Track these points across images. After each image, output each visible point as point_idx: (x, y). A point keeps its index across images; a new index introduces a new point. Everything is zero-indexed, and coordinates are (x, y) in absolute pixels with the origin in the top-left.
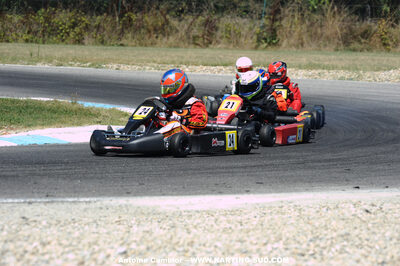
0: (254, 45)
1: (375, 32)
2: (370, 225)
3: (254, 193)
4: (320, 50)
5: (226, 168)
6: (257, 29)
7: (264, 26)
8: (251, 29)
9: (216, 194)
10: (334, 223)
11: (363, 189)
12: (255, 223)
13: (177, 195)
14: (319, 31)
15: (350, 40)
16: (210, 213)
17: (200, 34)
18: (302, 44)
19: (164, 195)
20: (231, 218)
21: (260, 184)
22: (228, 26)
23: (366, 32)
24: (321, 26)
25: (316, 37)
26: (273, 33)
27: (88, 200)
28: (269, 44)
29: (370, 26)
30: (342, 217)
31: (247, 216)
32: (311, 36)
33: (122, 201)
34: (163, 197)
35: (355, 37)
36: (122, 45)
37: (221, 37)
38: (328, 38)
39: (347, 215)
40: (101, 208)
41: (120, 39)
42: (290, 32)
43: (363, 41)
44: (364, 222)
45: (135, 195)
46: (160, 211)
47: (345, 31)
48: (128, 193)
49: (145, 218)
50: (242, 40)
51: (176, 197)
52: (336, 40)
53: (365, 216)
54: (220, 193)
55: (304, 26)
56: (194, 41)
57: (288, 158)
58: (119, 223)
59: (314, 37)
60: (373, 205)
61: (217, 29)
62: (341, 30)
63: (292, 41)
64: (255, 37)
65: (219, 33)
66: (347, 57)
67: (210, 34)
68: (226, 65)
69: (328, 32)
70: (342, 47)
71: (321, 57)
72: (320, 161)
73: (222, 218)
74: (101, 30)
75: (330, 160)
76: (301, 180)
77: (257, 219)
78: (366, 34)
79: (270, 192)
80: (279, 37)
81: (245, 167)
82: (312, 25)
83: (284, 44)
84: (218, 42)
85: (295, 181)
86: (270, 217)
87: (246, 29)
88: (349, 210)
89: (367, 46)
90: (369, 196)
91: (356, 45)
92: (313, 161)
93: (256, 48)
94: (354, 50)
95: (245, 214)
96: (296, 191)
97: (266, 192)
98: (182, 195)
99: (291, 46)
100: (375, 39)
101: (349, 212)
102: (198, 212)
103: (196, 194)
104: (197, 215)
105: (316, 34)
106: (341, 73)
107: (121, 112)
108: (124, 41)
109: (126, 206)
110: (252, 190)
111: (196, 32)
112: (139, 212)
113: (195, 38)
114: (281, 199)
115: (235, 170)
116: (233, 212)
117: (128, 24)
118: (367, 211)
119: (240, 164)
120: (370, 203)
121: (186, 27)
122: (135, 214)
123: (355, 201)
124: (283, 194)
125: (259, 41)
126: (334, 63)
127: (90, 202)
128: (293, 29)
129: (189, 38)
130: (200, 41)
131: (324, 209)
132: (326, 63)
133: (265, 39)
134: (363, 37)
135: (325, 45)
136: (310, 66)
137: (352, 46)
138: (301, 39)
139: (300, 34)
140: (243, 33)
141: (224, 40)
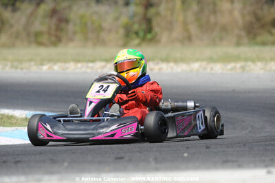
0: (121, 42)
6: (124, 20)
7: (134, 16)
8: (117, 19)
14: (212, 19)
17: (44, 28)
18: (189, 38)
22: (82, 17)
24: (215, 12)
28: (144, 39)
32: (201, 27)
37: (75, 33)
38: (224, 29)
43: (274, 31)
47: (248, 18)
50: (103, 35)
52: (237, 31)
56: (36, 39)
59: (206, 27)
61: (67, 21)
63: (175, 34)
64: (122, 31)
65: (71, 27)
67: (59, 29)
69: (224, 19)
70: (245, 40)
80: (156, 29)
83: (164, 38)
84: (71, 40)
99: (173, 42)
105: (208, 23)
111: (38, 26)
113: (37, 34)
121: (23, 20)
128: (175, 17)
129: (28, 35)
130: (44, 39)
133: (137, 33)
135: (221, 39)
138: (187, 30)
139: (185, 23)
140: (106, 25)
141: (79, 37)
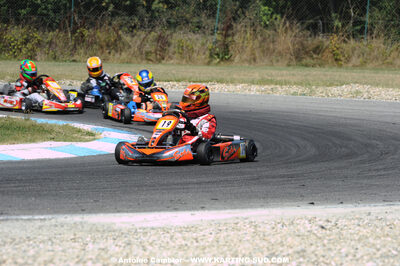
0: (207, 61)
1: (327, 47)
2: (326, 242)
3: (209, 209)
4: (272, 65)
5: (181, 184)
6: (209, 45)
7: (216, 42)
8: (203, 45)
9: (171, 211)
10: (289, 239)
11: (318, 204)
12: (210, 240)
13: (132, 212)
14: (271, 46)
15: (302, 56)
16: (165, 230)
17: (153, 49)
18: (255, 60)
19: (119, 212)
20: (187, 235)
21: (216, 200)
22: (180, 42)
23: (318, 47)
24: (273, 42)
25: (268, 53)
26: (226, 48)
27: (42, 217)
28: (222, 59)
29: (322, 42)
30: (297, 233)
31: (202, 233)
32: (263, 51)
33: (77, 218)
34: (118, 214)
35: (307, 53)
36: (74, 61)
37: (174, 53)
38: (280, 54)
39: (302, 231)
40: (56, 226)
41: (72, 55)
42: (242, 47)
43: (315, 56)
44: (320, 238)
45: (90, 212)
46: (115, 228)
47: (297, 46)
48: (83, 210)
49: (100, 236)
50: (195, 55)
51: (131, 214)
52: (288, 56)
53: (321, 233)
54: (176, 209)
55: (256, 41)
56: (147, 57)
57: (242, 173)
58: (74, 240)
59: (266, 52)
60: (328, 221)
61: (169, 46)
62: (294, 45)
63: (245, 56)
64: (208, 53)
65: (172, 49)
66: (299, 73)
67: (163, 50)
68: (178, 81)
69: (280, 48)
70: (294, 62)
71: (274, 72)
72: (274, 177)
73: (178, 235)
74: (54, 46)
75: (284, 176)
76: (256, 196)
77: (213, 236)
78: (318, 50)
79: (225, 209)
80: (231, 52)
81: (200, 183)
82: (264, 40)
83: (237, 59)
84: (171, 58)
85: (250, 197)
86: (225, 234)
87: (199, 45)
88: (304, 227)
89: (319, 61)
90: (323, 212)
91: (308, 60)
92: (267, 177)
93: (209, 64)
94: (307, 66)
95: (201, 230)
96: (251, 207)
97: (221, 209)
98: (137, 211)
99: (243, 62)
100: (327, 54)
101: (304, 228)
102: (153, 229)
103: (151, 211)
104: (153, 232)
105: (268, 49)
106: (294, 89)
107: (73, 128)
108: (76, 57)
109: (81, 223)
110: (207, 206)
111: (148, 47)
112: (94, 229)
113: (147, 53)
114: (236, 215)
115: (190, 186)
116: (188, 229)
117: (80, 40)
118: (323, 227)
119: (195, 180)
120: (325, 219)
121: (139, 43)
122: (90, 231)
123: (310, 217)
124: (237, 211)
125: (211, 56)
126: (287, 78)
127: (45, 219)
128: (245, 44)
129: (142, 54)
130: (152, 57)
131: (279, 226)
132: (279, 79)
133: (218, 54)
134: (314, 52)
135: (278, 61)
136: (263, 82)
137: (304, 61)
138: (254, 54)
139: (253, 50)
140: (196, 48)
141: (176, 55)
